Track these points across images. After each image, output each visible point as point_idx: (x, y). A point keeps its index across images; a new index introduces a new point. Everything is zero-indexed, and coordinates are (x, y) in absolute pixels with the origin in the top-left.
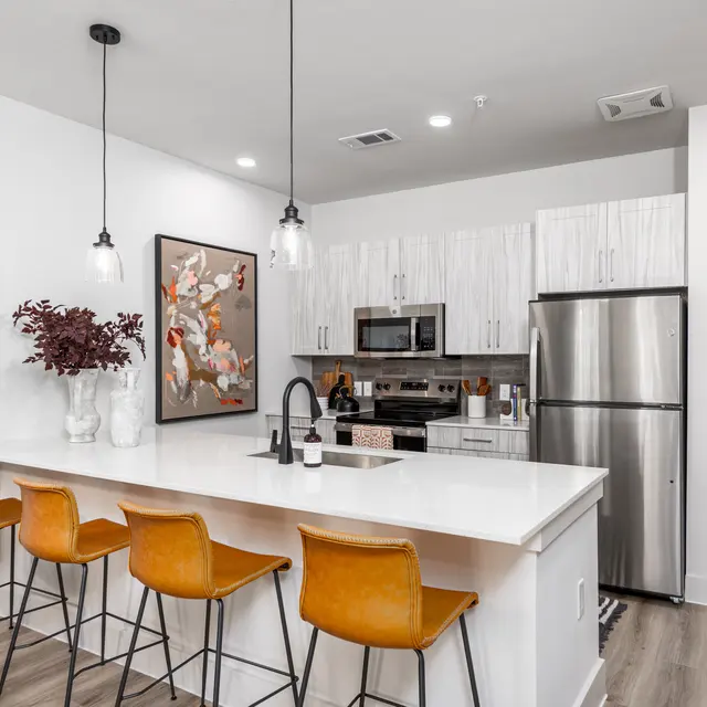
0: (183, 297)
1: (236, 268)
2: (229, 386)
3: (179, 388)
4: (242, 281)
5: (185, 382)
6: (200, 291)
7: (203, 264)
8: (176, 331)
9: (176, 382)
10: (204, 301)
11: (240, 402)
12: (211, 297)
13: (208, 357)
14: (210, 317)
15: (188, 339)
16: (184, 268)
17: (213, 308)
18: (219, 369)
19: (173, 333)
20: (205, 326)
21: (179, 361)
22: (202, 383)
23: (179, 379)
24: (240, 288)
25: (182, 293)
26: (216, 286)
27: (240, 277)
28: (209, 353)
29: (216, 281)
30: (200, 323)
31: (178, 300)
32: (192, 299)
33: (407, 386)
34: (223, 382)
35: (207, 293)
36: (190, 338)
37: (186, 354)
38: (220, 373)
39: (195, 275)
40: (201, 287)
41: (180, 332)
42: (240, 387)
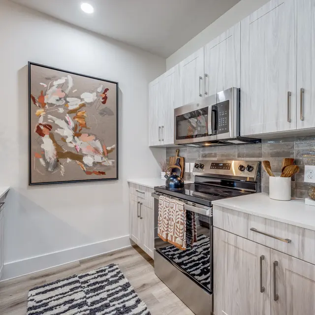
0: (51, 105)
1: (100, 90)
2: (94, 163)
3: (48, 163)
4: (105, 98)
5: (53, 159)
6: (67, 102)
7: (71, 85)
8: (45, 126)
9: (45, 159)
10: (71, 108)
11: (103, 173)
12: (77, 106)
13: (74, 144)
14: (77, 119)
15: (56, 131)
16: (52, 86)
17: (79, 114)
18: (84, 152)
19: (42, 127)
20: (72, 125)
21: (48, 145)
22: (69, 160)
23: (47, 158)
24: (104, 103)
25: (49, 102)
26: (82, 100)
27: (104, 96)
28: (75, 142)
29: (82, 96)
30: (67, 122)
31: (47, 106)
32: (59, 106)
33: (215, 165)
34: (88, 160)
35: (74, 104)
36: (58, 131)
37: (54, 141)
38: (86, 155)
39: (63, 91)
40: (68, 99)
41: (49, 127)
42: (103, 163)
